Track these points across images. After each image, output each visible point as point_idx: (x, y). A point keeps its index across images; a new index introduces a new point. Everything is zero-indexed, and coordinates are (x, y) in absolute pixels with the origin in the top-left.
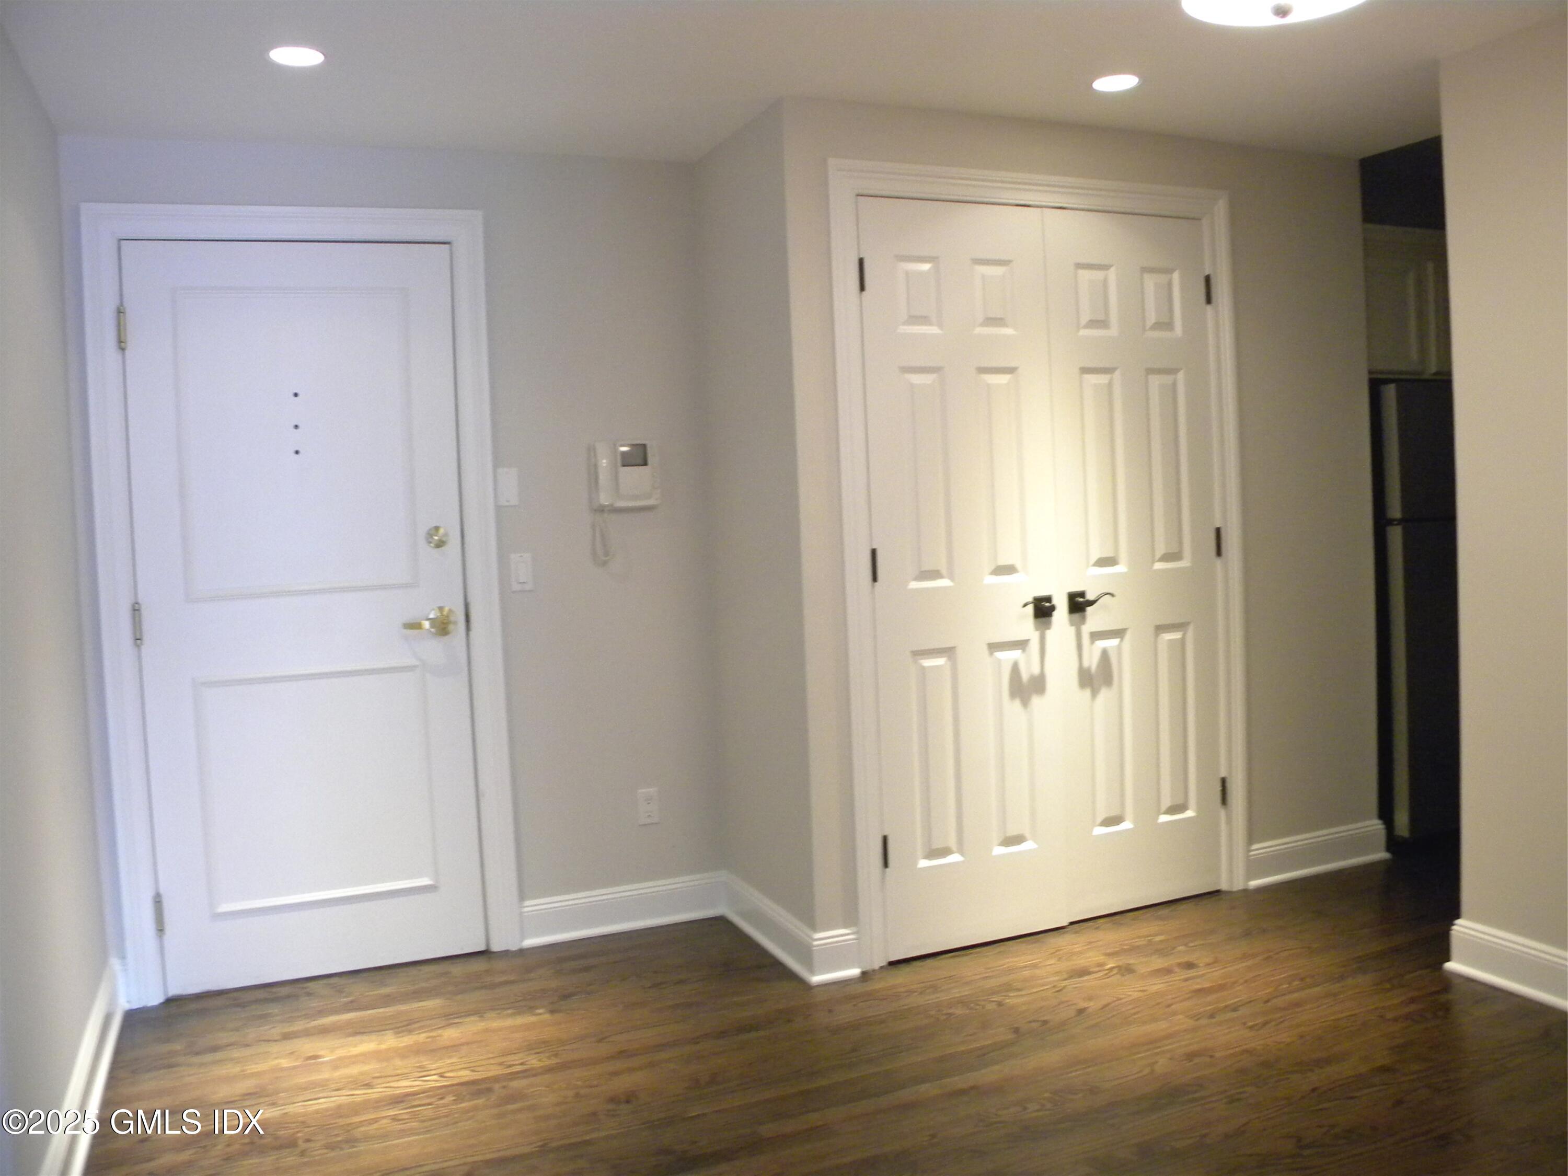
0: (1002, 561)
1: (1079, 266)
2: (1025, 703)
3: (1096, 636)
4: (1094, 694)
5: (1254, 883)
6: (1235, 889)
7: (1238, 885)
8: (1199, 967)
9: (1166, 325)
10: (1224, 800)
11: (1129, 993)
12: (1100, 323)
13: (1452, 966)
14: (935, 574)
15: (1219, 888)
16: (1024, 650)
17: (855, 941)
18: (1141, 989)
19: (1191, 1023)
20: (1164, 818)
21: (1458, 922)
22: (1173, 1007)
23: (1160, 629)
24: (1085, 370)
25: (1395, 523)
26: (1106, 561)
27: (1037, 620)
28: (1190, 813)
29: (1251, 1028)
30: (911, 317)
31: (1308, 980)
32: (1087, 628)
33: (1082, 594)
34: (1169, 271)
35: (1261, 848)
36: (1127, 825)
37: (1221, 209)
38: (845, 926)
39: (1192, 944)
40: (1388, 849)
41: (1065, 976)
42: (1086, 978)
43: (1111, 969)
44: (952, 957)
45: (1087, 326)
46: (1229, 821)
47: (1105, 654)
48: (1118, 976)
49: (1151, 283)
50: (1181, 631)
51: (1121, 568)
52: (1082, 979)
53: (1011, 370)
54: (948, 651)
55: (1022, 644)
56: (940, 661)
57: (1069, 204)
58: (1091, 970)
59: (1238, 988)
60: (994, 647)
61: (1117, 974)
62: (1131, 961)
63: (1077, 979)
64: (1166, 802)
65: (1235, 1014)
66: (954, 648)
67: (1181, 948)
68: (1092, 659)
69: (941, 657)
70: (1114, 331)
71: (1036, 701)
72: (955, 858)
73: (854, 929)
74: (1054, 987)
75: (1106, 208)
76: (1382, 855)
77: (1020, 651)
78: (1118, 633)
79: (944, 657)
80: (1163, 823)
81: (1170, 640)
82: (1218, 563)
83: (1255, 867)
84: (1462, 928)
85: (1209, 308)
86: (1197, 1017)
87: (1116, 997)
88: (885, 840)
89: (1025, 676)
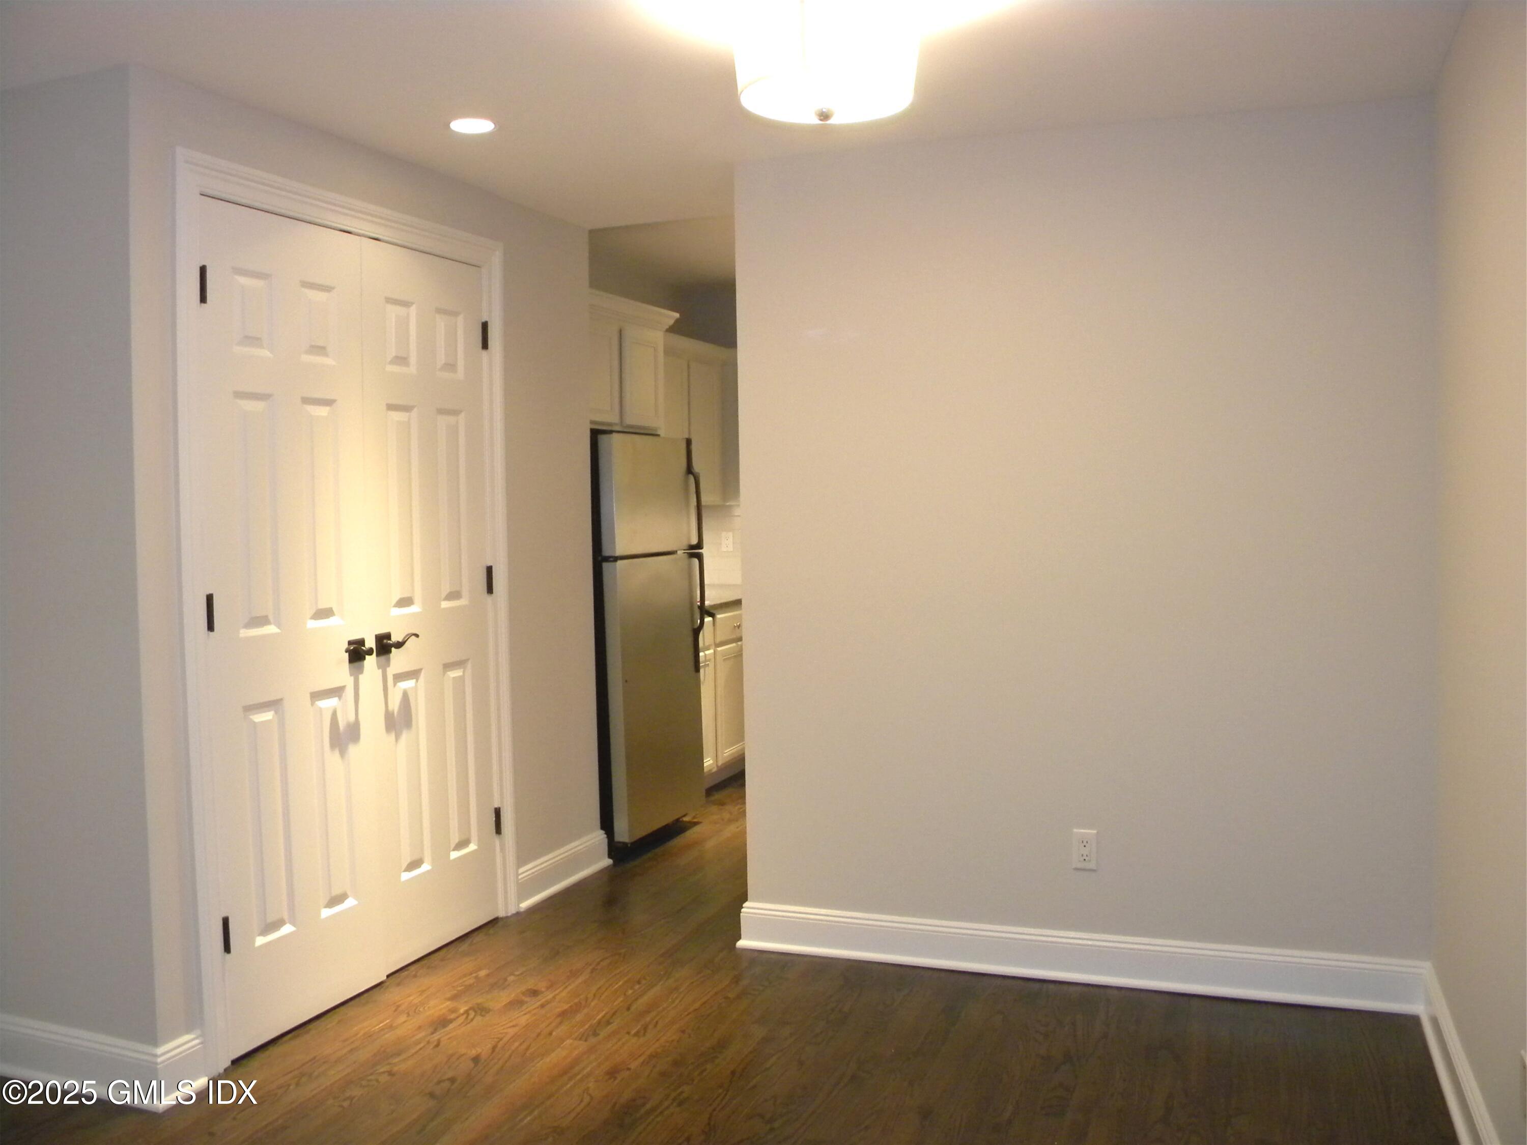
0: (323, 605)
1: (390, 301)
2: (343, 753)
3: (399, 677)
4: (397, 738)
5: (525, 905)
6: (509, 914)
7: (512, 910)
8: (542, 992)
9: (450, 366)
10: (498, 830)
11: (505, 1031)
12: (401, 360)
13: (743, 943)
14: (262, 621)
15: (496, 916)
16: (340, 697)
17: (199, 1046)
18: (511, 1024)
19: (582, 1046)
20: (454, 855)
21: (746, 904)
22: (554, 1033)
23: (448, 667)
24: (391, 407)
25: (611, 559)
26: (405, 602)
27: (351, 665)
28: (472, 847)
29: (637, 1034)
30: (247, 337)
31: (644, 982)
32: (391, 671)
33: (388, 636)
34: (455, 314)
35: (528, 870)
36: (426, 867)
37: (496, 260)
38: (188, 1031)
39: (517, 973)
40: (610, 856)
41: (431, 1030)
42: (451, 1026)
43: (467, 1012)
44: (291, 1039)
45: (391, 363)
46: (502, 849)
47: (405, 696)
48: (479, 1018)
49: (441, 323)
50: (460, 668)
51: (415, 609)
52: (447, 1029)
53: (328, 403)
54: (274, 704)
55: (337, 692)
56: (267, 716)
57: (384, 236)
58: (449, 1018)
59: (593, 1004)
60: (317, 696)
61: (475, 1016)
62: (479, 1000)
63: (443, 1031)
64: (455, 839)
65: (611, 1028)
66: (281, 700)
67: (511, 978)
68: (395, 704)
69: (269, 711)
70: (412, 369)
71: (353, 750)
72: (287, 929)
73: (198, 1032)
74: (428, 1042)
75: (406, 244)
76: (608, 862)
77: (336, 699)
78: (413, 674)
79: (272, 710)
80: (455, 860)
81: (454, 678)
82: (489, 599)
83: (524, 890)
84: (749, 909)
85: (484, 353)
86: (583, 1037)
87: (496, 1038)
88: (226, 922)
89: (342, 724)
